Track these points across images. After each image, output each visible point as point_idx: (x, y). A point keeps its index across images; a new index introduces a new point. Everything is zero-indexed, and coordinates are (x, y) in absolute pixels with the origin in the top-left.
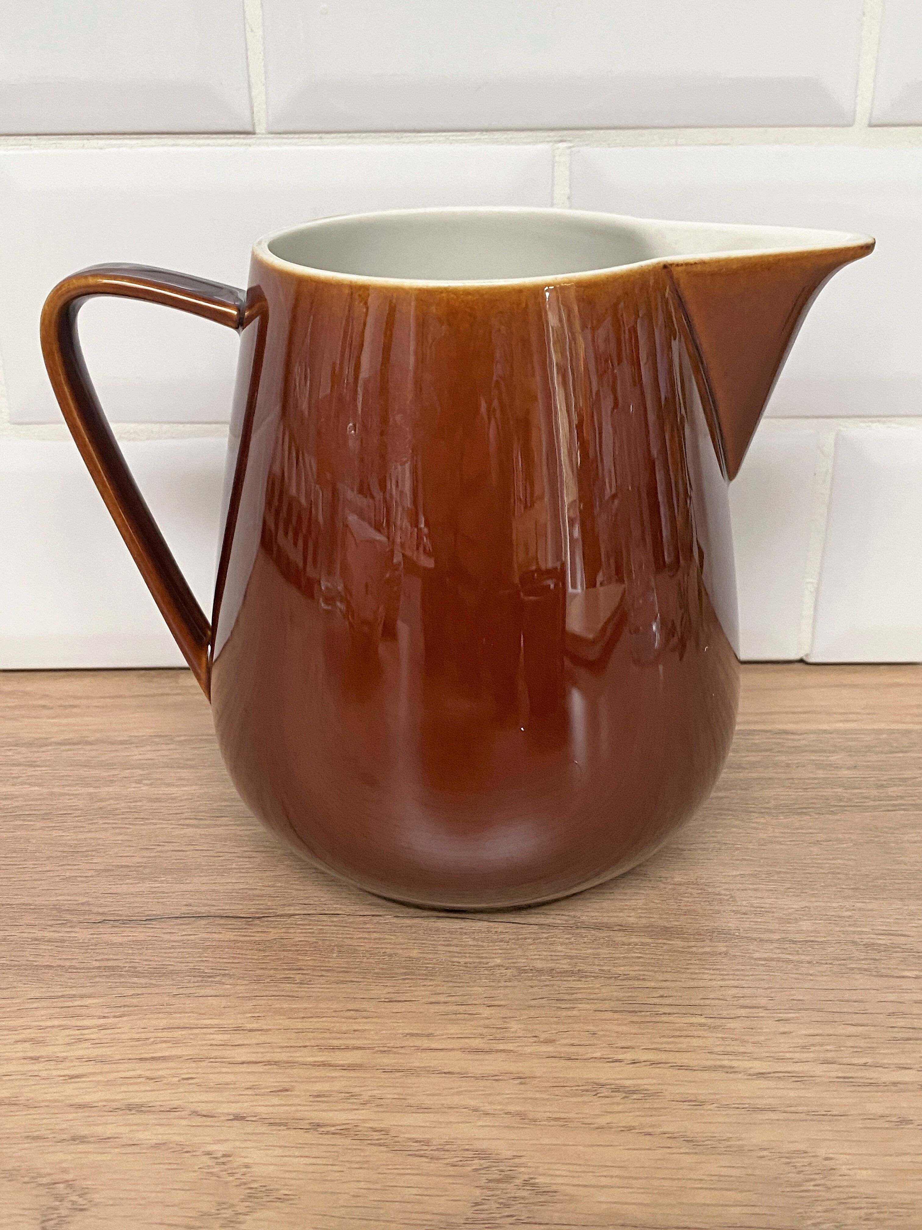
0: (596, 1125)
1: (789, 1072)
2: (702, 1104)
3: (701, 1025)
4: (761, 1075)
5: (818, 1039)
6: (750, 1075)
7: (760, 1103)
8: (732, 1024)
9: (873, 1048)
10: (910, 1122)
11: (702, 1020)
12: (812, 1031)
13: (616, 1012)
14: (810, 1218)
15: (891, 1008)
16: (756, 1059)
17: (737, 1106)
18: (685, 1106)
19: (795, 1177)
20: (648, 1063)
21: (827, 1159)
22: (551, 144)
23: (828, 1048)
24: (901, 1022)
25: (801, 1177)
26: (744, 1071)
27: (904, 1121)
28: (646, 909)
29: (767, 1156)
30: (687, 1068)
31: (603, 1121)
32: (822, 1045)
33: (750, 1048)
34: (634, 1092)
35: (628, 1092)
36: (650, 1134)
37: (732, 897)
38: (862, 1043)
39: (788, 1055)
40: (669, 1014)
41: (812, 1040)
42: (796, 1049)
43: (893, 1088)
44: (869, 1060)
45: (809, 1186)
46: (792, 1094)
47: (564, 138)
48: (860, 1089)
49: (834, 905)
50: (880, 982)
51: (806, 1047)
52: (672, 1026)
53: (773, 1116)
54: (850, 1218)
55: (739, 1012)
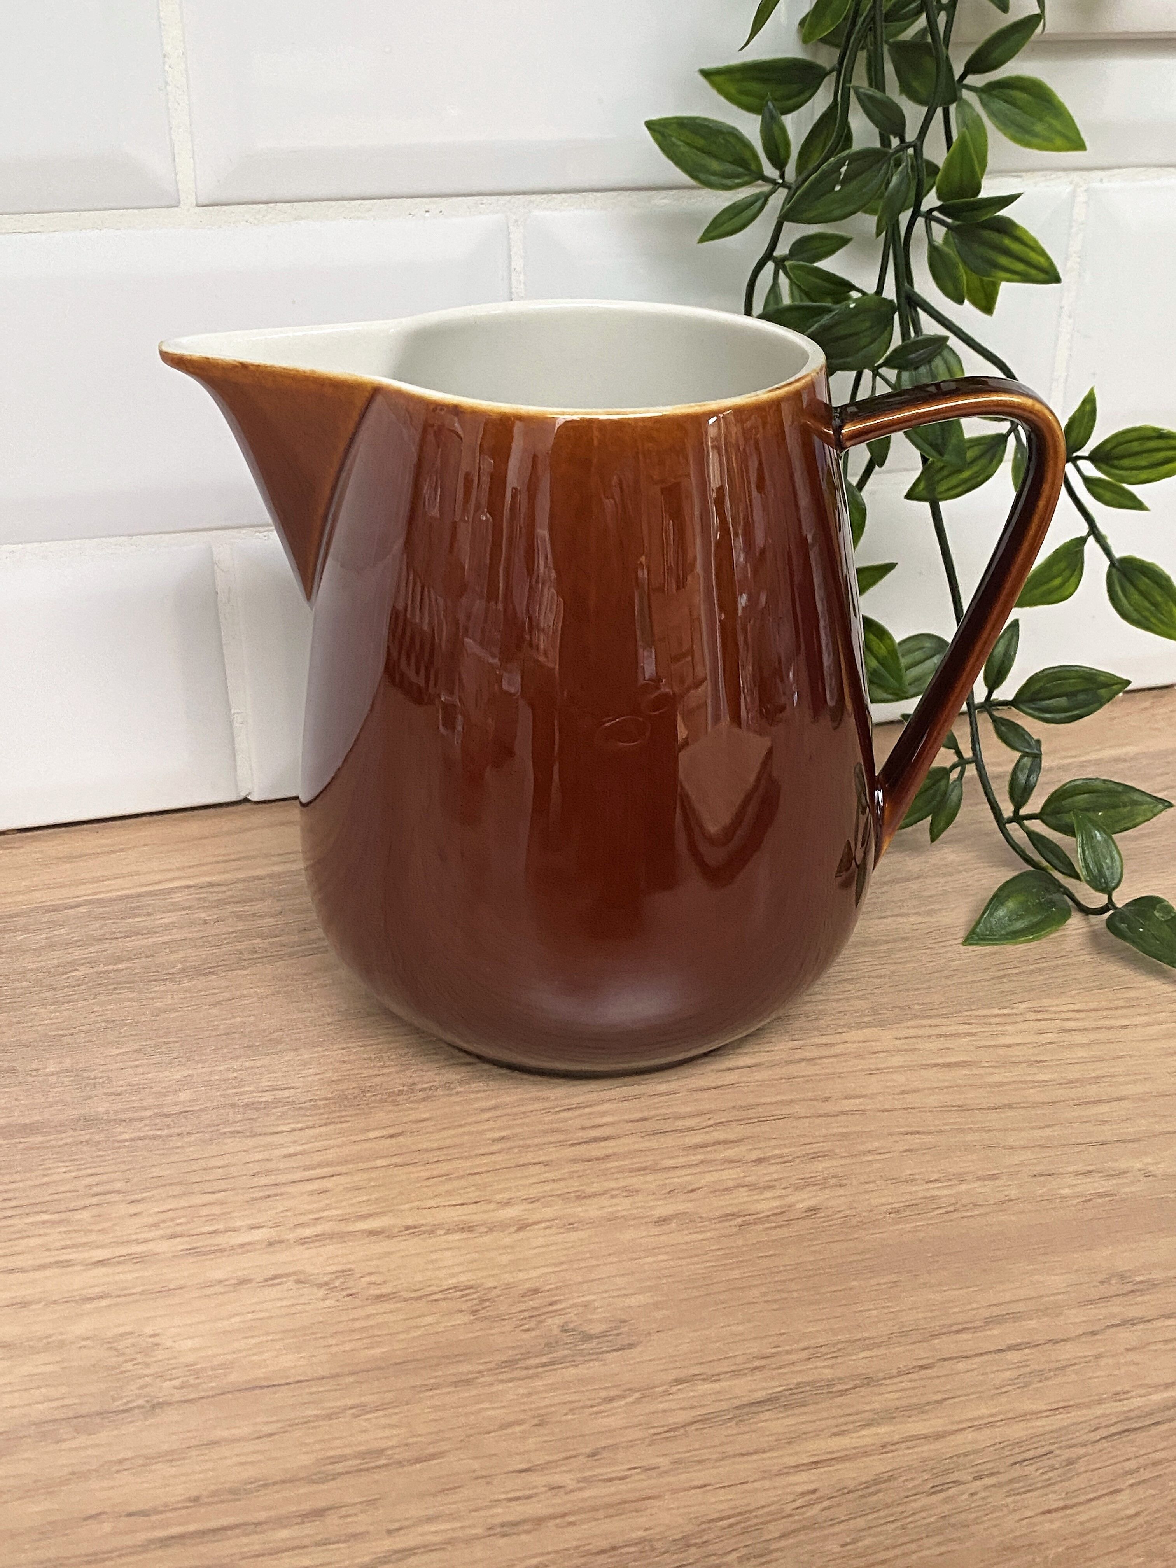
1: (131, 1255)
2: (28, 1305)
3: (44, 1222)
4: (101, 1263)
5: (170, 1214)
6: (87, 1265)
7: (92, 1292)
8: (78, 1216)
9: (229, 1212)
10: (250, 1281)
11: (46, 1217)
12: (165, 1208)
14: (121, 1398)
15: (256, 1168)
16: (97, 1247)
17: (66, 1300)
18: (9, 1310)
19: (115, 1361)
21: (153, 1336)
23: (178, 1221)
24: (264, 1180)
25: (121, 1359)
26: (81, 1263)
27: (243, 1282)
29: (89, 1345)
30: (20, 1270)
32: (172, 1219)
33: (93, 1237)
37: (109, 1078)
39: (134, 1237)
40: (12, 1216)
41: (163, 1216)
42: (143, 1229)
43: (240, 1251)
44: (220, 1226)
45: (129, 1366)
46: (129, 1277)
48: (203, 1258)
49: (221, 1068)
50: (251, 1142)
51: (155, 1225)
52: (12, 1229)
53: (104, 1303)
54: (166, 1389)
55: (88, 1202)
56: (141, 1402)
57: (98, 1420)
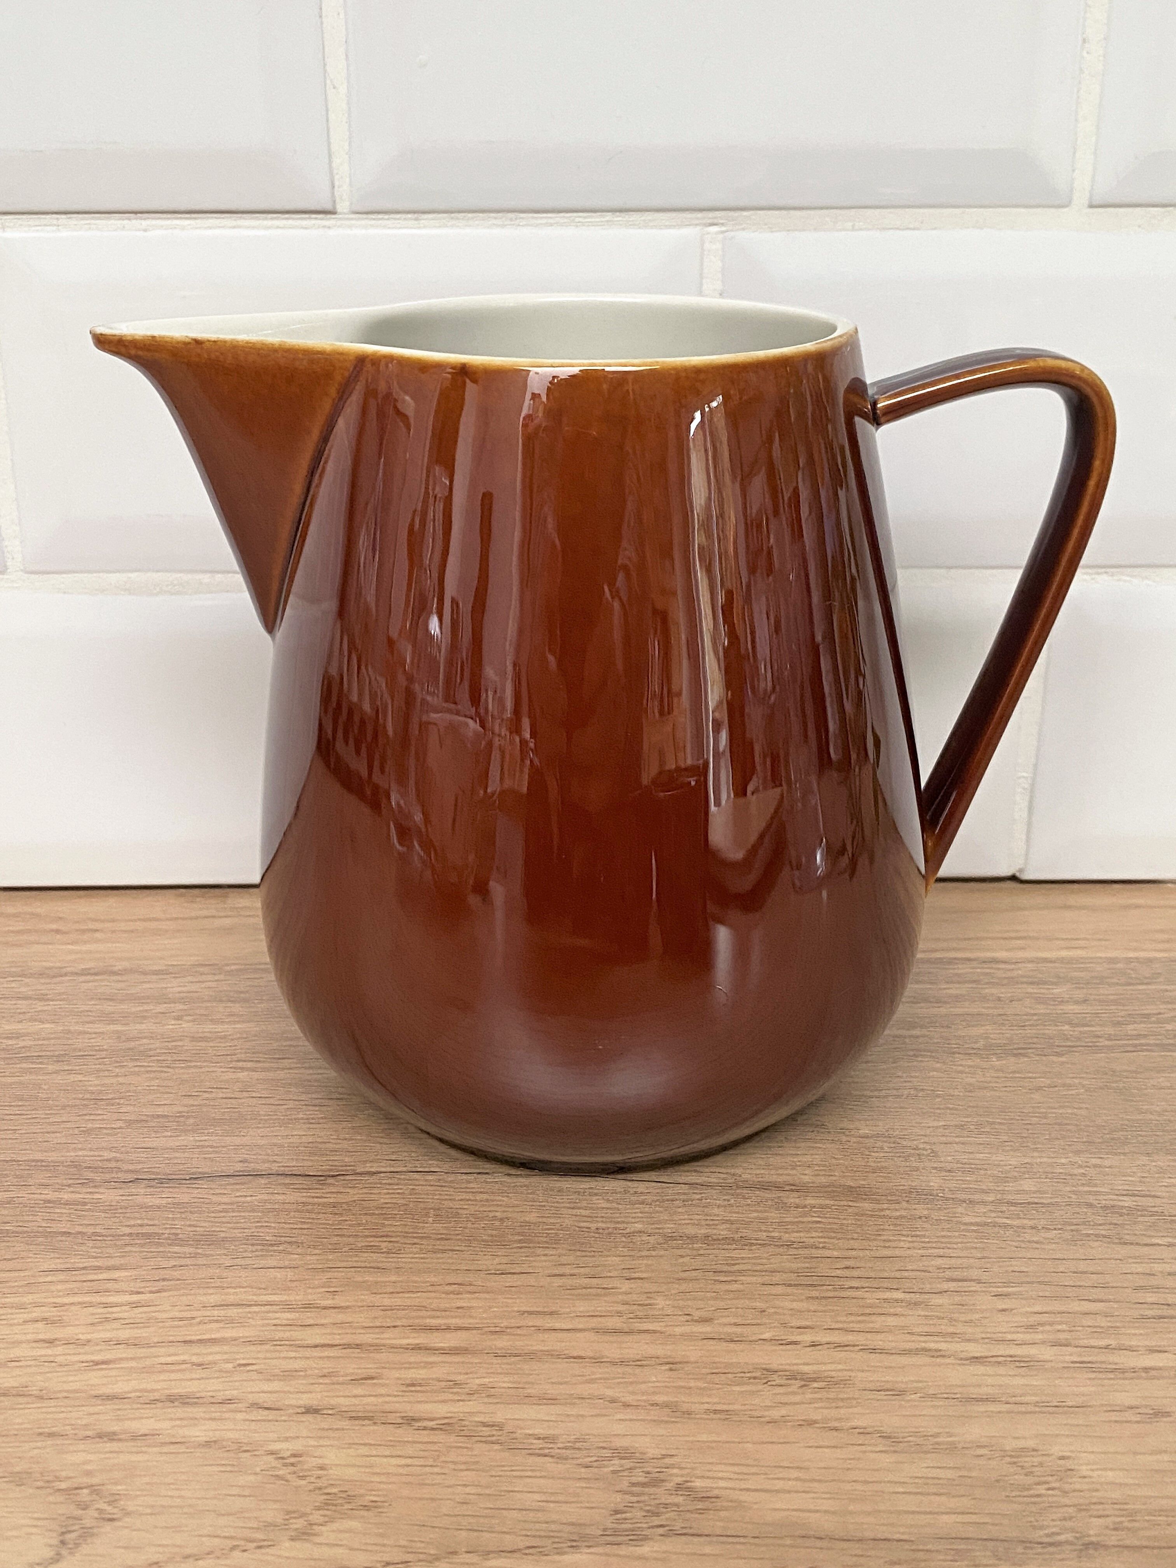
0: (767, 1419)
1: (1011, 1356)
2: (901, 1393)
3: (899, 1301)
4: (976, 1360)
5: (1045, 1318)
6: (961, 1359)
7: (975, 1392)
8: (937, 1300)
9: (1118, 1327)
10: (1167, 1414)
11: (899, 1295)
12: (1037, 1308)
13: (790, 1285)
14: (1041, 1528)
15: (1139, 1281)
16: (969, 1340)
17: (946, 1396)
18: (881, 1395)
19: (1021, 1479)
20: (832, 1346)
21: (1062, 1458)
22: (698, 228)
23: (1060, 1327)
24: (1150, 1298)
25: (1030, 1480)
26: (954, 1355)
27: (1159, 1414)
28: (825, 1166)
29: (986, 1455)
30: (882, 1351)
31: (776, 1414)
32: (1052, 1324)
33: (960, 1328)
34: (815, 1380)
35: (806, 1380)
36: (836, 1429)
37: (933, 1151)
38: (1103, 1322)
39: (1009, 1337)
40: (857, 1288)
41: (1039, 1318)
42: (1019, 1329)
43: (1144, 1375)
44: (1113, 1343)
45: (1041, 1490)
46: (1016, 1382)
47: (715, 221)
48: (1101, 1375)
49: (1063, 1161)
50: (1123, 1251)
51: (1031, 1327)
52: (861, 1302)
53: (992, 1407)
54: (1094, 1528)
55: (946, 1286)
56: (1069, 1536)
57: (1020, 1549)
